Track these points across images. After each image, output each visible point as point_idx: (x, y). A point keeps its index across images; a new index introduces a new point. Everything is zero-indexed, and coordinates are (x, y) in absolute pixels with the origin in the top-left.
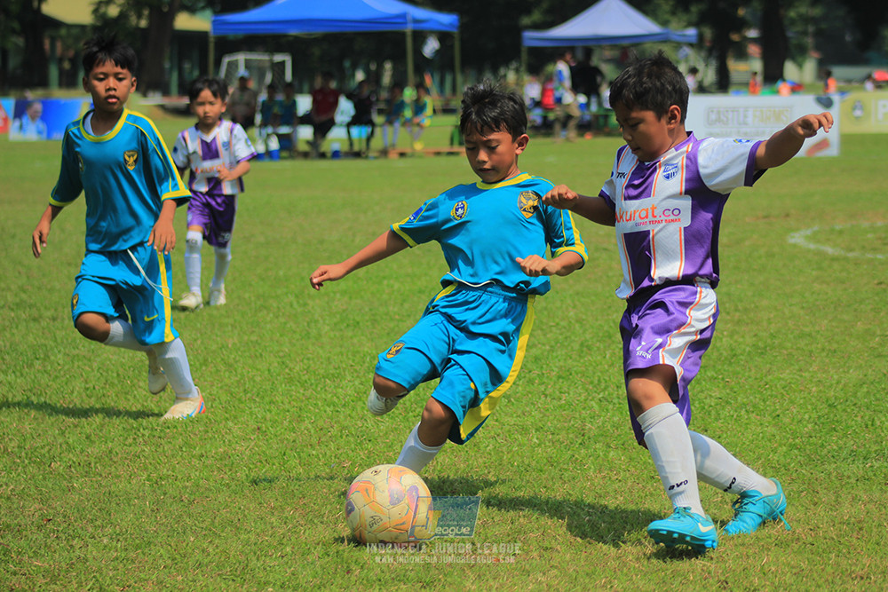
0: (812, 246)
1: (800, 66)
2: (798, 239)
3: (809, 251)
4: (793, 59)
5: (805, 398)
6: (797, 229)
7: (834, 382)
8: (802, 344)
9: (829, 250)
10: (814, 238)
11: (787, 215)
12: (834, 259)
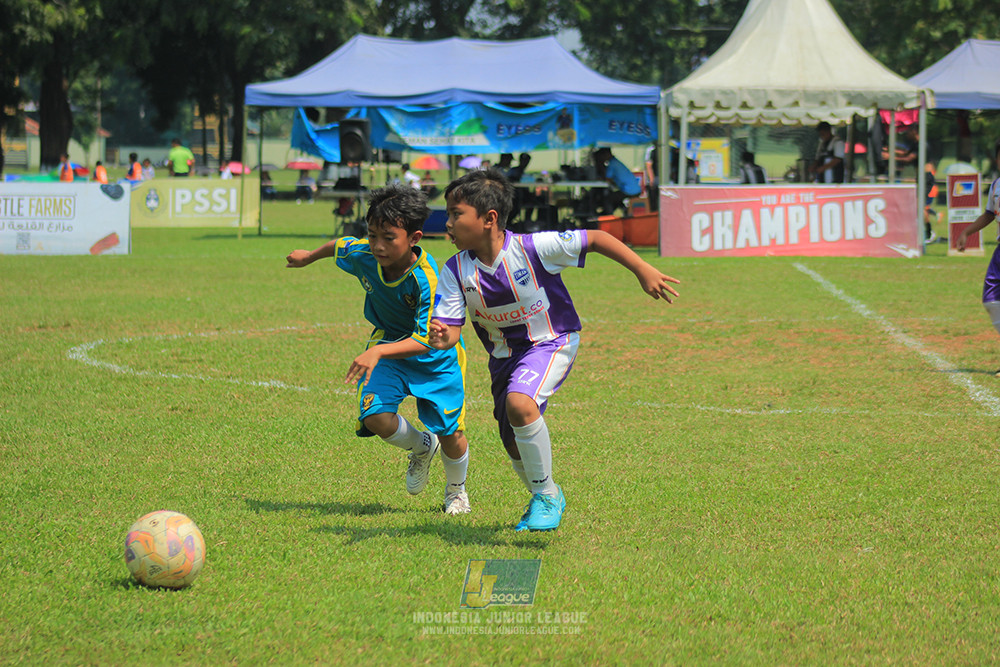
0: (95, 363)
1: (86, 147)
2: (79, 354)
3: (93, 368)
4: (78, 139)
5: (83, 549)
6: (79, 343)
7: (119, 529)
8: (80, 483)
9: (117, 369)
10: (98, 353)
11: (68, 325)
12: (121, 379)
